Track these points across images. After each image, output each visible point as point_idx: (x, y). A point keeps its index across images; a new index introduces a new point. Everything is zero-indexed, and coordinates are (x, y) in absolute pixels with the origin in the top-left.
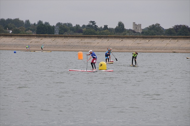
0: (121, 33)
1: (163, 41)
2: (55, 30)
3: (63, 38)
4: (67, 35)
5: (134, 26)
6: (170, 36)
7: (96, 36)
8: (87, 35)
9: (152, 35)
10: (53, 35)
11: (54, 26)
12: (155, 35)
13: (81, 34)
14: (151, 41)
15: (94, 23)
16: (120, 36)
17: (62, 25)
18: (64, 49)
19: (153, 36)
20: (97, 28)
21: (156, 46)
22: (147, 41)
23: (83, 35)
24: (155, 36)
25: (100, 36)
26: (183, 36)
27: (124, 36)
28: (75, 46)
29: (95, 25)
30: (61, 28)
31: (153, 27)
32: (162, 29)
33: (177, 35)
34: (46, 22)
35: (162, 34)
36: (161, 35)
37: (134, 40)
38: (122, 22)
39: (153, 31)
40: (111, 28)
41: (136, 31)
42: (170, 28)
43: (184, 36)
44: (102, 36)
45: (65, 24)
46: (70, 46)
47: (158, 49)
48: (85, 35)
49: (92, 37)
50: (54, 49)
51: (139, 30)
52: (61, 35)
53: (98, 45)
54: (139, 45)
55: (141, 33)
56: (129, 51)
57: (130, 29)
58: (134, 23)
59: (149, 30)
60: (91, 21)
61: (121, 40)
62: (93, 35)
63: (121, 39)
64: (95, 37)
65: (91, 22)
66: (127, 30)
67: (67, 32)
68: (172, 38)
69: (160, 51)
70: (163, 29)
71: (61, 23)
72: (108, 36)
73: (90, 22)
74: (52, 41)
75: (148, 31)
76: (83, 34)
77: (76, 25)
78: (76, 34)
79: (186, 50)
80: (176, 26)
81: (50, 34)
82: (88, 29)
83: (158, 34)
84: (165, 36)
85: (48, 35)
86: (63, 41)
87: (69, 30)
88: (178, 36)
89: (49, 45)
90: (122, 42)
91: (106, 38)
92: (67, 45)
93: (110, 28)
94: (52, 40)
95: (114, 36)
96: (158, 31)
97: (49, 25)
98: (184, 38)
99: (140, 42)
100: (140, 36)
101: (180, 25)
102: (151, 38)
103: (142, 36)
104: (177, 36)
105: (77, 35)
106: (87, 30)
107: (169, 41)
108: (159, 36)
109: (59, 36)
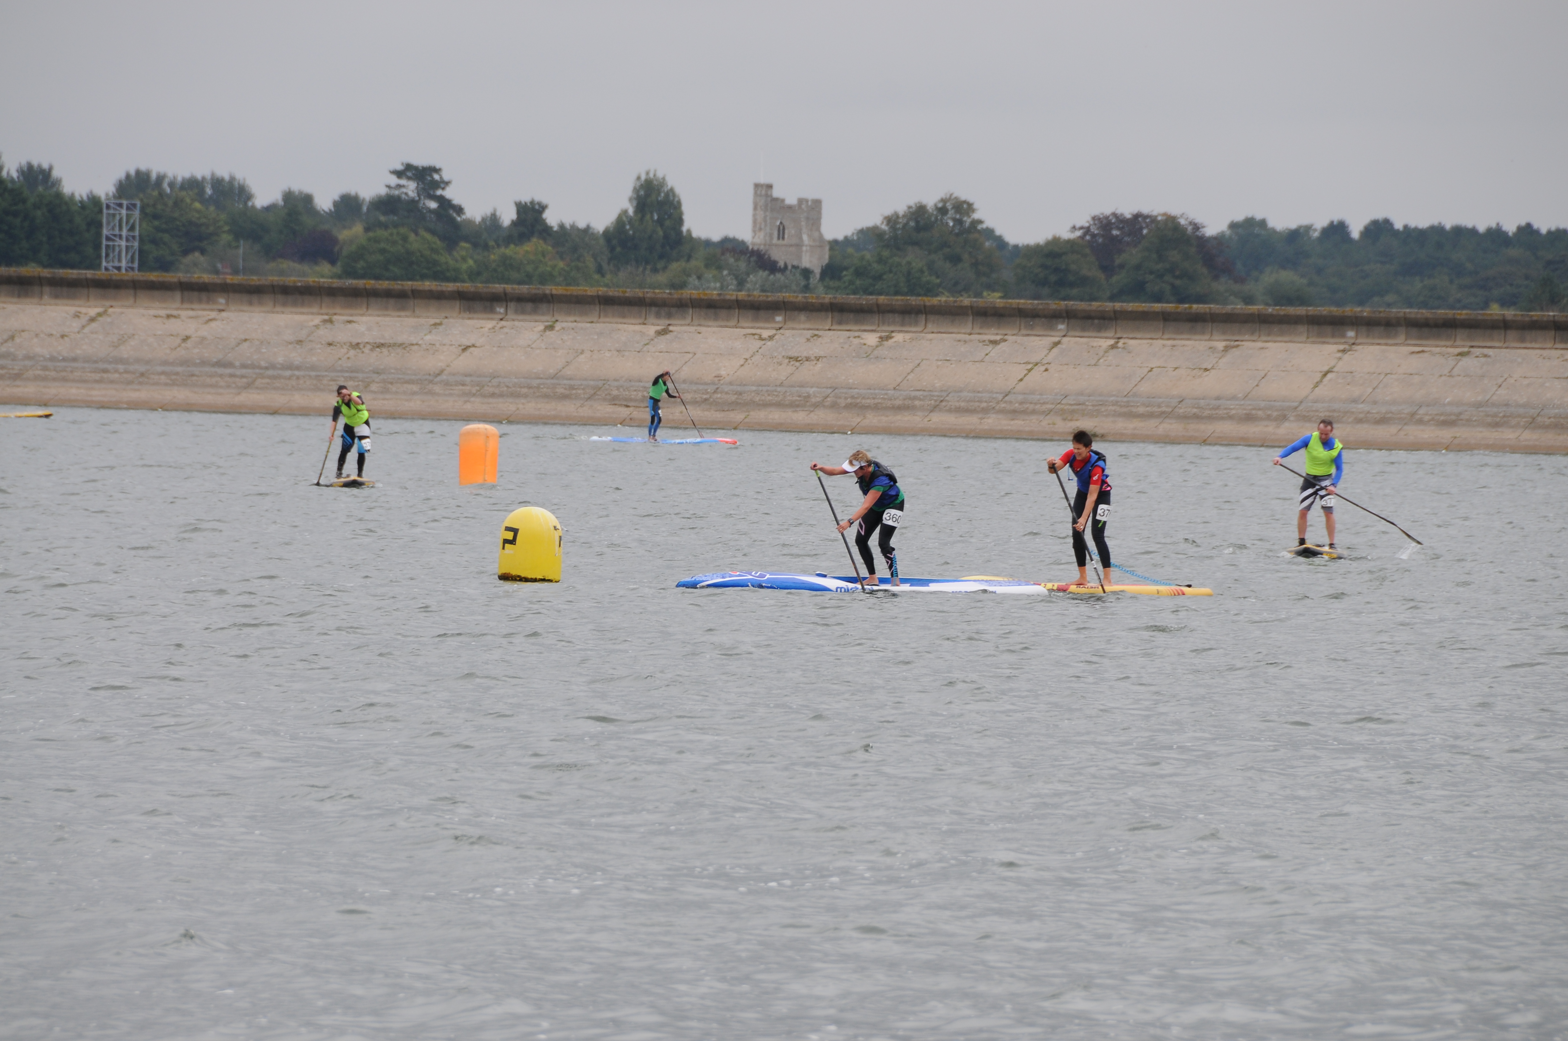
0: (655, 270)
1: (994, 343)
2: (105, 232)
3: (173, 305)
4: (206, 278)
5: (761, 214)
6: (1055, 305)
7: (450, 287)
8: (377, 278)
9: (912, 292)
10: (89, 274)
11: (94, 202)
12: (930, 291)
13: (325, 268)
14: (899, 337)
15: (437, 185)
16: (649, 294)
17: (162, 194)
18: (181, 394)
19: (914, 300)
20: (456, 226)
21: (938, 385)
22: (871, 339)
23: (337, 283)
24: (935, 301)
25: (480, 287)
26: (1157, 307)
27: (677, 294)
28: (273, 366)
29: (442, 200)
30: (156, 217)
31: (918, 229)
32: (987, 244)
33: (1112, 298)
34: (30, 166)
35: (991, 287)
36: (978, 295)
37: (766, 334)
38: (662, 183)
39: (915, 259)
40: (573, 227)
41: (780, 256)
42: (1056, 241)
43: (1169, 307)
44: (498, 288)
45: (193, 185)
46: (230, 365)
47: (959, 410)
48: (360, 283)
49: (416, 294)
50: (98, 393)
51: (799, 245)
52: (153, 276)
53: (464, 362)
54: (808, 372)
55: (817, 271)
56: (718, 416)
57: (726, 240)
58: (763, 191)
59: (886, 253)
60: (409, 167)
61: (651, 330)
62: (428, 285)
63: (651, 319)
64: (438, 297)
65: (408, 171)
66: (708, 243)
67: (203, 252)
68: (1069, 316)
69: (970, 421)
70: (1001, 243)
71: (160, 178)
72: (549, 289)
73: (399, 174)
74: (76, 324)
75: (881, 260)
76: (338, 269)
77: (288, 196)
78: (282, 273)
79: (1185, 418)
80: (1105, 224)
81: (64, 265)
82: (381, 233)
83: (956, 288)
84: (1015, 302)
85: (46, 273)
86: (174, 326)
87: (226, 238)
88: (1118, 306)
89: (52, 359)
90: (662, 343)
91: (535, 311)
92: (203, 363)
93: (568, 223)
94: (77, 316)
95: (602, 291)
96: (955, 259)
97: (59, 195)
98: (1167, 318)
99: (816, 349)
100: (812, 298)
101: (1137, 216)
102: (897, 318)
103: (827, 298)
104: (1109, 306)
105: (291, 280)
106: (377, 240)
107: (1048, 341)
108: (966, 301)
109: (136, 287)
